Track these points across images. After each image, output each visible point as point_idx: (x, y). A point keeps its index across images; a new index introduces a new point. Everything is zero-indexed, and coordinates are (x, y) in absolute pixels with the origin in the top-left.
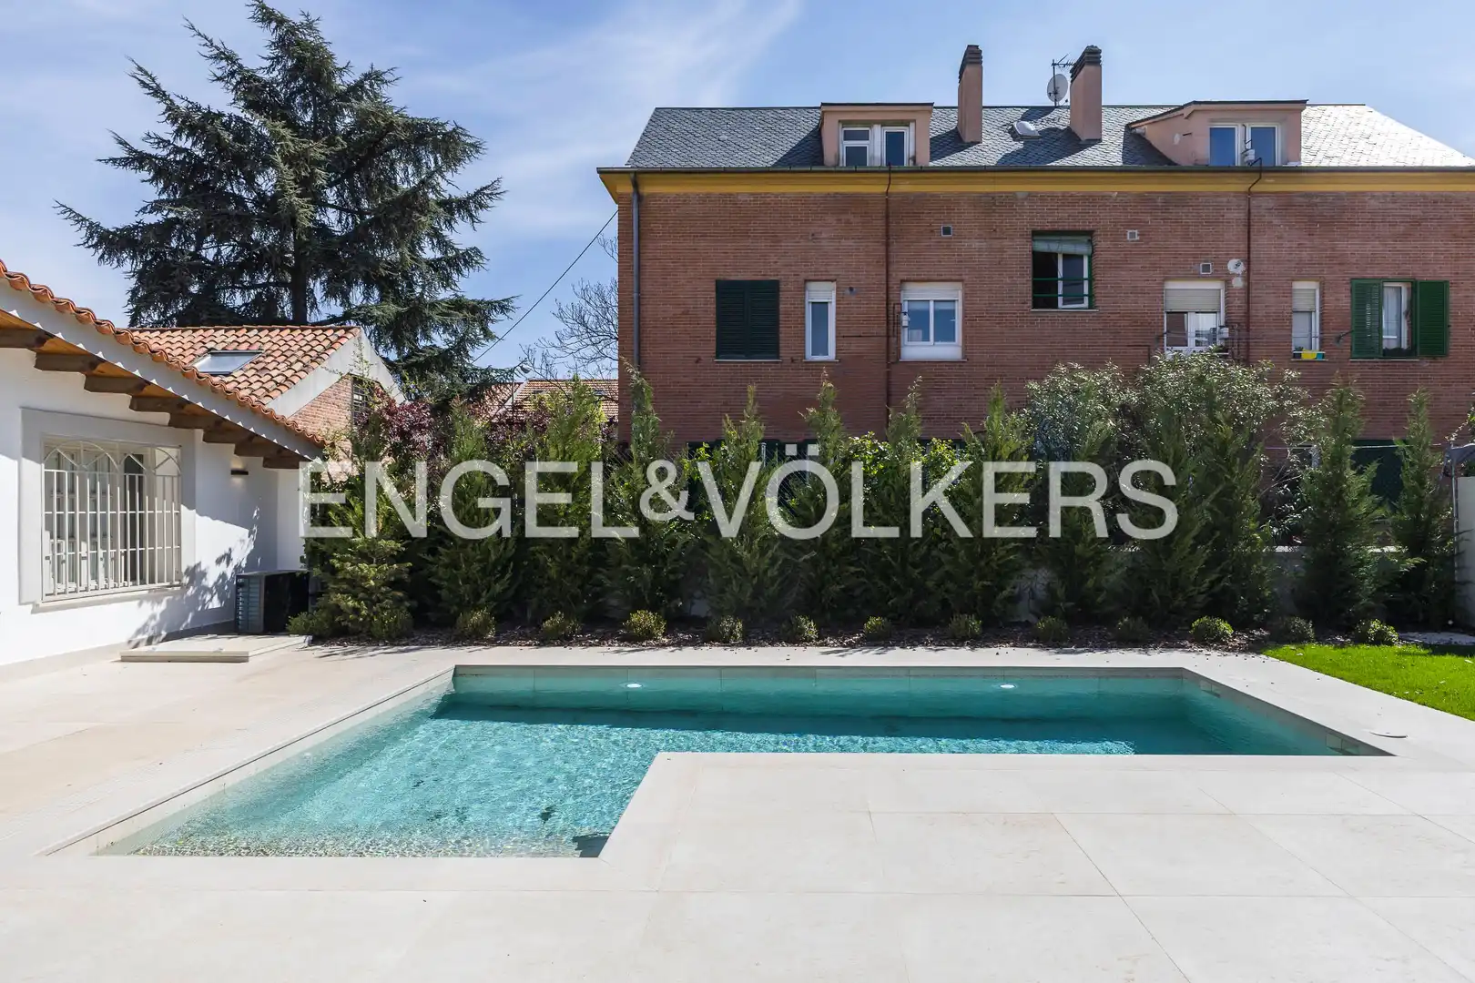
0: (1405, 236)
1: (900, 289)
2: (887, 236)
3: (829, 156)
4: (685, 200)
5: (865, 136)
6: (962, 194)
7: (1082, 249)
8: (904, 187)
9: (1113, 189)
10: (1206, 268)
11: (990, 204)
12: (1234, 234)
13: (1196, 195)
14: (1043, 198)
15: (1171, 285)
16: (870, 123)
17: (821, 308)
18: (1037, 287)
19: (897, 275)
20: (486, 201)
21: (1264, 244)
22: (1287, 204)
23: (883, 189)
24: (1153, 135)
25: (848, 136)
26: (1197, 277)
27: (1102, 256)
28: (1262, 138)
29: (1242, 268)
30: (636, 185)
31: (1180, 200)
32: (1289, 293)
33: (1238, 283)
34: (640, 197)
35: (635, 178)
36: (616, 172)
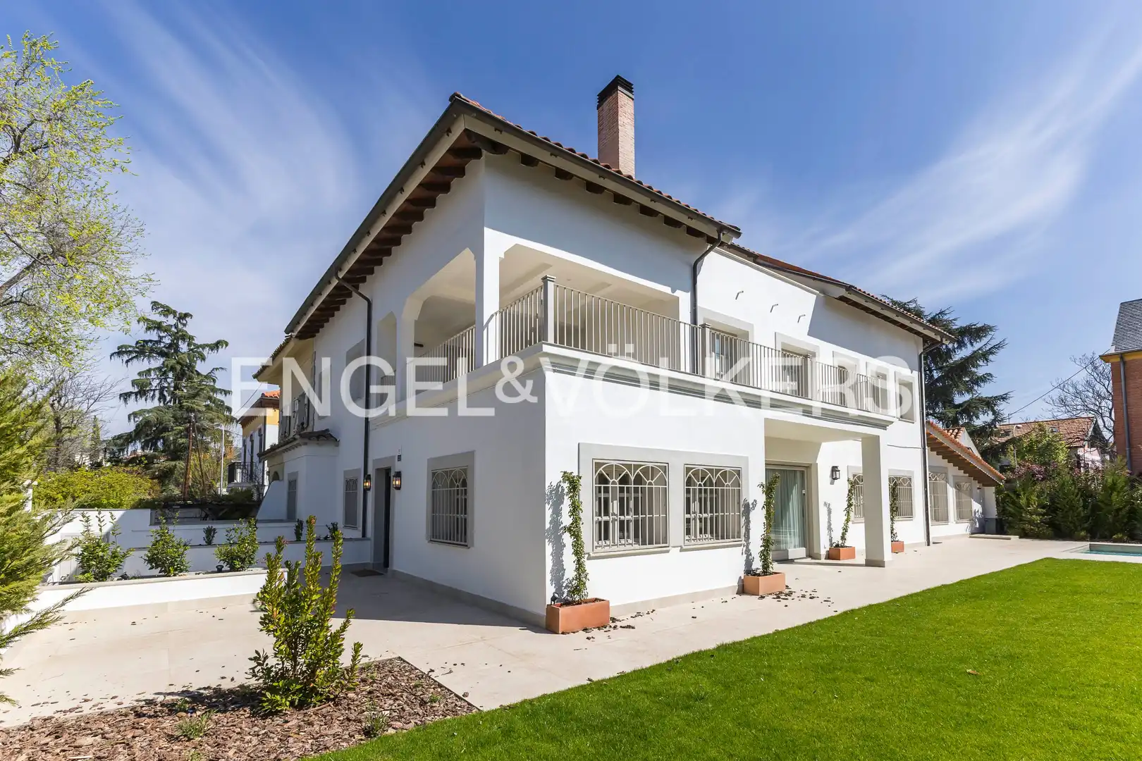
20: (995, 350)
30: (1122, 358)
34: (1125, 363)
35: (1122, 356)
36: (1111, 355)
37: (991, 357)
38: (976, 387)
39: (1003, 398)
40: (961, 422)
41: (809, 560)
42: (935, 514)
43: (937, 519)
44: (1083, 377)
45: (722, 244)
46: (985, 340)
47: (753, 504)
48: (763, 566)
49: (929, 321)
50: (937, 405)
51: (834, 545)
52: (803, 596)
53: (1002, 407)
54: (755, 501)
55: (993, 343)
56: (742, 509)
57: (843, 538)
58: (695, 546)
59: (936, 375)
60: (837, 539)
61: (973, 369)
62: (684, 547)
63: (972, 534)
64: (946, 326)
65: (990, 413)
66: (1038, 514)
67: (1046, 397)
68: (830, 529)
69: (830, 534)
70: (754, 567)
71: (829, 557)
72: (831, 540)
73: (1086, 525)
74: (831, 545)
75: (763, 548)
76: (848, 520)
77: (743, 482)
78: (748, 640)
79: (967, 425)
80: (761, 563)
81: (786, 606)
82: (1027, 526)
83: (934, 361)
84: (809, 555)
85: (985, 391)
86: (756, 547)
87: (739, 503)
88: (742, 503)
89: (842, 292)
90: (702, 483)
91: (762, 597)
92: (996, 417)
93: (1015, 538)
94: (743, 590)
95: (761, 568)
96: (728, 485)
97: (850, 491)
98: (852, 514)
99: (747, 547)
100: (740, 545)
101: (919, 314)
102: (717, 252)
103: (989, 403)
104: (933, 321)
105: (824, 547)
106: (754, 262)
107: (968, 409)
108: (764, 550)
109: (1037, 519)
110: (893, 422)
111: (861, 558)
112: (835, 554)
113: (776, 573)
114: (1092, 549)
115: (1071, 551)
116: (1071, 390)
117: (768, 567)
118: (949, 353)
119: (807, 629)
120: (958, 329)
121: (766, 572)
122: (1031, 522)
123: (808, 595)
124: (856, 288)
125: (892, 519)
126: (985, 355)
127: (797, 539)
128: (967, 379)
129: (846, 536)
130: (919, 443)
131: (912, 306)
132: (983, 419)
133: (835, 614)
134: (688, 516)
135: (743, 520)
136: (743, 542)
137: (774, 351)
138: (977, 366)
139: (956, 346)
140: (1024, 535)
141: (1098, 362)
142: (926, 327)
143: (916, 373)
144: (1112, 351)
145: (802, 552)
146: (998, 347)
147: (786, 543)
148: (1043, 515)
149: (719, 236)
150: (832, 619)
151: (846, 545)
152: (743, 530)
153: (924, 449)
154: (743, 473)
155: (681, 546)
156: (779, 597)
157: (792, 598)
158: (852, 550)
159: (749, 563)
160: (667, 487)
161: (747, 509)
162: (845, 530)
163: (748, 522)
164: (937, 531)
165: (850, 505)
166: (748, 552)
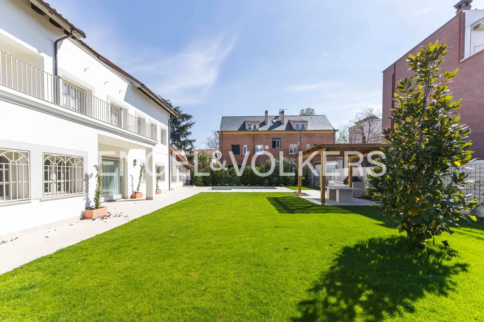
0: (321, 139)
1: (255, 145)
2: (254, 139)
3: (246, 129)
4: (228, 134)
5: (251, 126)
6: (263, 134)
7: (279, 140)
8: (255, 133)
9: (283, 133)
10: (295, 143)
11: (267, 135)
12: (298, 139)
13: (294, 134)
14: (274, 134)
15: (290, 145)
16: (252, 124)
17: (245, 148)
18: (273, 145)
19: (255, 144)
20: (192, 124)
21: (302, 140)
22: (306, 134)
23: (253, 133)
24: (292, 123)
25: (249, 126)
26: (294, 144)
27: (282, 141)
28: (303, 126)
29: (299, 143)
30: (221, 133)
31: (291, 134)
32: (306, 146)
33: (299, 145)
34: (222, 134)
35: (222, 132)
36: (219, 131)
37: (191, 126)
38: (187, 136)
39: (194, 141)
40: (182, 148)
41: (123, 199)
42: (172, 179)
43: (173, 181)
44: (213, 137)
45: (73, 37)
46: (190, 120)
47: (90, 175)
48: (96, 204)
49: (174, 109)
50: (175, 140)
51: (134, 192)
52: (116, 216)
53: (194, 144)
54: (92, 174)
55: (192, 122)
56: (84, 178)
57: (138, 189)
58: (52, 198)
59: (176, 129)
60: (135, 190)
61: (186, 130)
62: (43, 199)
63: (184, 185)
64: (179, 112)
65: (191, 145)
66: (201, 179)
67: (205, 142)
68: (132, 185)
69: (133, 188)
70: (91, 206)
71: (132, 197)
72: (133, 190)
73: (212, 182)
74: (133, 192)
75: (96, 196)
76: (140, 182)
77: (85, 164)
78: (78, 244)
79: (184, 149)
80: (95, 203)
81: (106, 222)
82: (198, 183)
83: (175, 124)
84: (123, 198)
85: (189, 138)
86: (92, 195)
87: (82, 175)
88: (84, 174)
89: (139, 86)
90: (57, 164)
91: (94, 219)
92: (192, 147)
93: (195, 186)
94: (84, 217)
95: (95, 205)
96: (76, 165)
97: (141, 170)
98: (142, 180)
99: (87, 196)
100: (83, 196)
101: (171, 106)
102: (70, 40)
103: (190, 142)
104: (175, 109)
105: (129, 193)
106: (98, 58)
107: (184, 143)
108: (97, 197)
109: (200, 180)
110: (157, 144)
111: (144, 197)
112: (134, 196)
113: (103, 207)
114: (213, 189)
115: (208, 189)
116: (211, 141)
117: (98, 205)
118: (179, 123)
119: (112, 232)
120: (182, 114)
121: (97, 207)
122: (199, 181)
123: (118, 215)
124: (145, 86)
125: (157, 181)
126: (190, 125)
127: (118, 191)
128: (185, 133)
129: (139, 189)
130: (168, 153)
131: (168, 102)
132: (189, 147)
133: (128, 222)
134: (46, 182)
135: (84, 183)
136: (85, 194)
137: (106, 104)
138: (187, 129)
139: (182, 120)
140: (197, 185)
141: (217, 133)
142: (172, 111)
143: (167, 127)
144: (220, 130)
145: (120, 196)
146: (193, 123)
147: (112, 193)
148: (202, 179)
149: (71, 32)
150: (126, 224)
151: (139, 192)
152: (84, 188)
153: (169, 155)
154: (85, 160)
155: (41, 199)
156: (103, 218)
157: (110, 217)
158: (141, 194)
159: (88, 203)
160: (29, 165)
161: (87, 178)
162: (139, 186)
163: (87, 184)
164: (173, 185)
165: (141, 176)
166: (87, 199)
